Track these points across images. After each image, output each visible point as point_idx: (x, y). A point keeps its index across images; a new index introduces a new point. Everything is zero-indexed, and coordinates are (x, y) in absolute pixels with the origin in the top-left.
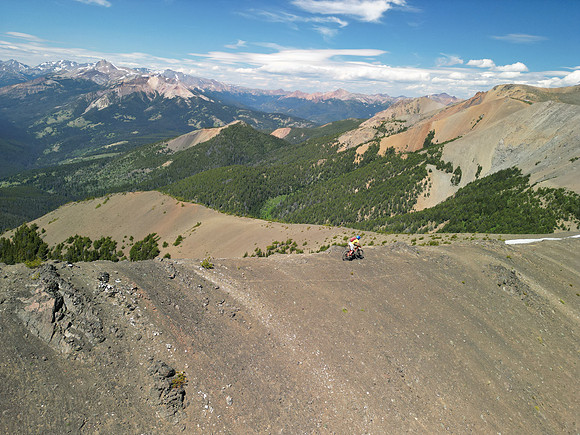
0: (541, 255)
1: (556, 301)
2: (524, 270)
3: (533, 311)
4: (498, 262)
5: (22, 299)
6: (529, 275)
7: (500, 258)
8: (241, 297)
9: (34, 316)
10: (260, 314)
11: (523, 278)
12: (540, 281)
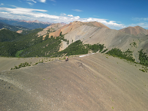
0: (86, 59)
1: (90, 68)
2: (83, 62)
3: (86, 71)
4: (78, 61)
6: (85, 63)
7: (79, 60)
8: (12, 82)
10: (18, 85)
11: (83, 64)
12: (86, 64)
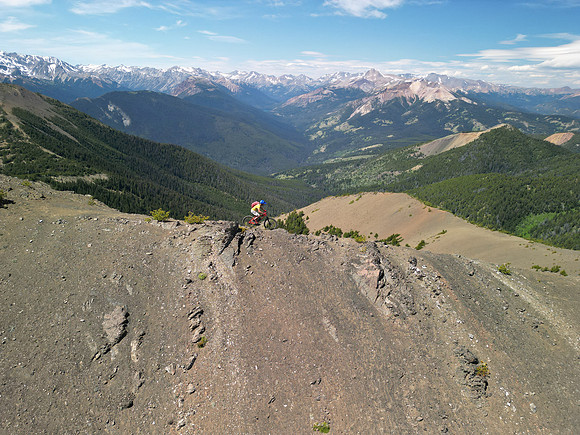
5: (355, 265)
8: (544, 311)
9: (364, 280)
10: (566, 333)
